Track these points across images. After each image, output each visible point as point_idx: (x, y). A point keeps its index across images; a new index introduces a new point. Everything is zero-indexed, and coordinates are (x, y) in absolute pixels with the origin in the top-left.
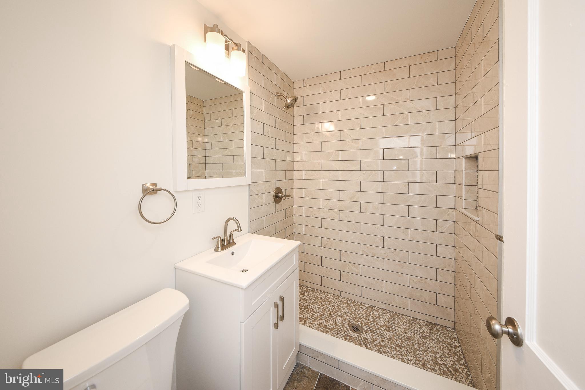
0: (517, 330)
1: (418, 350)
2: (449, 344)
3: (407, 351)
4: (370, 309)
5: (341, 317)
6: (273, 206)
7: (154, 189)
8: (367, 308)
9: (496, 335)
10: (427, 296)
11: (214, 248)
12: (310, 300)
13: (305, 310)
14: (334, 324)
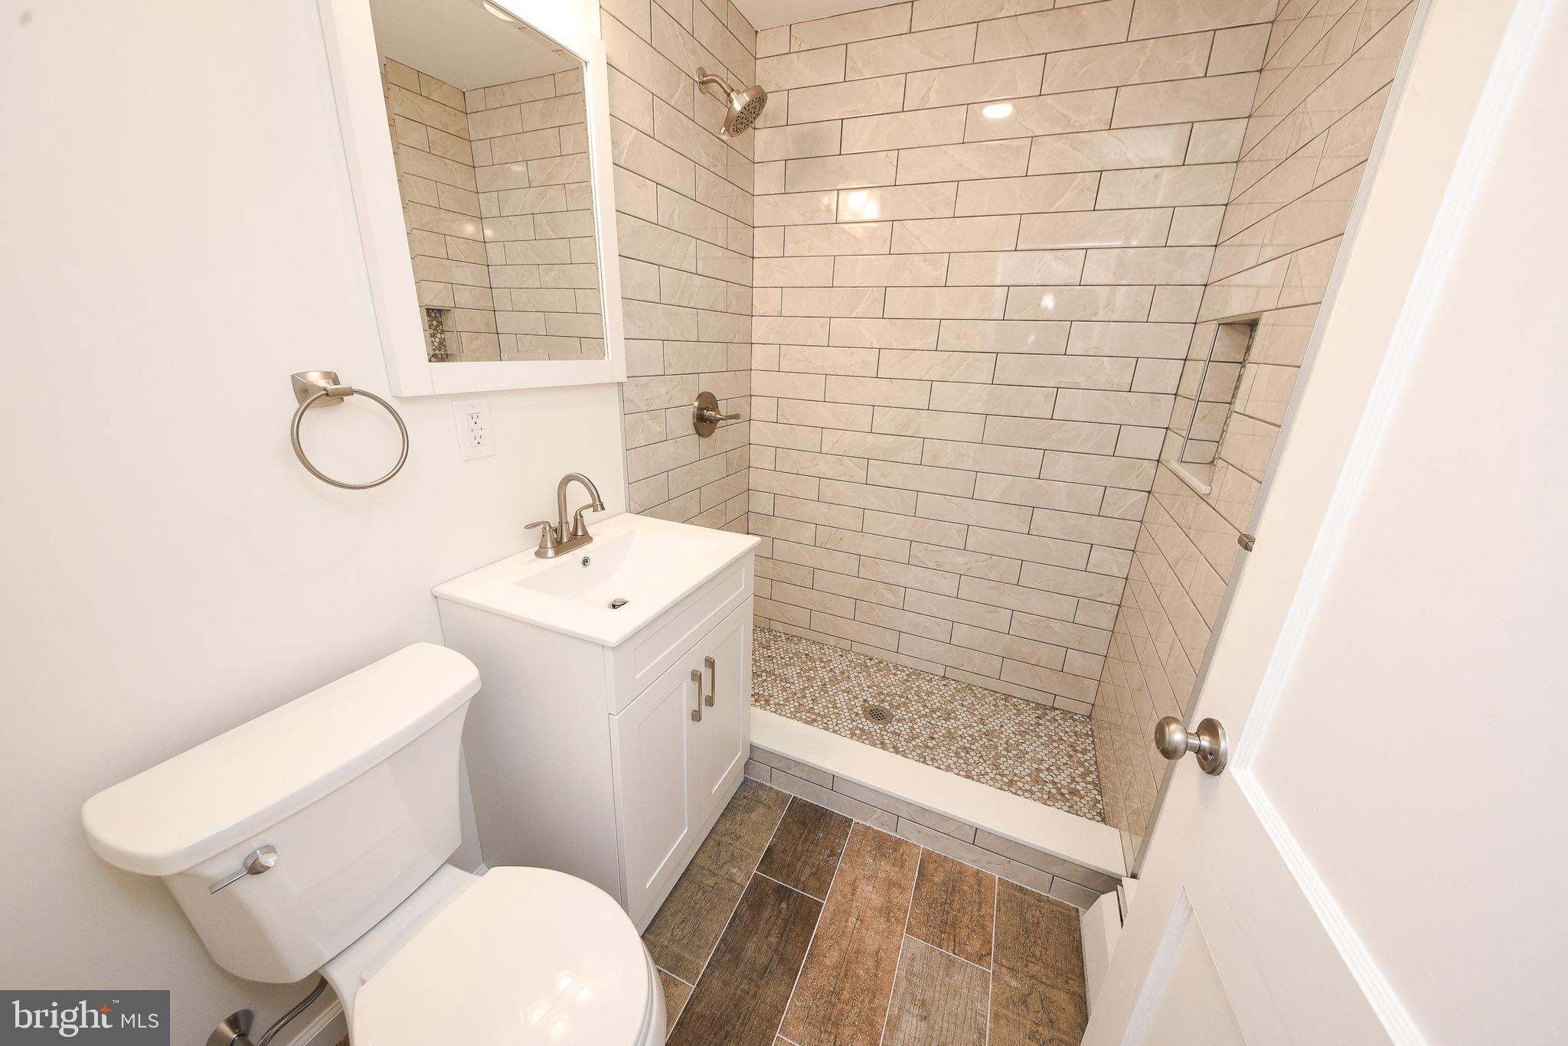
0: (1219, 745)
1: (1005, 756)
2: (1071, 746)
3: (981, 757)
4: (914, 677)
5: (848, 693)
6: (690, 445)
7: (328, 390)
8: (907, 675)
9: (1170, 753)
10: (1044, 654)
11: (537, 548)
12: (782, 658)
13: (769, 679)
14: (830, 706)
